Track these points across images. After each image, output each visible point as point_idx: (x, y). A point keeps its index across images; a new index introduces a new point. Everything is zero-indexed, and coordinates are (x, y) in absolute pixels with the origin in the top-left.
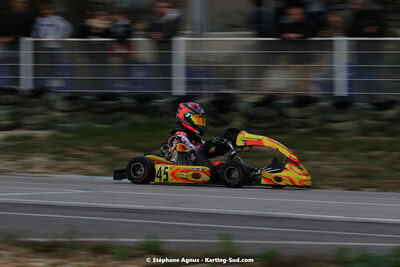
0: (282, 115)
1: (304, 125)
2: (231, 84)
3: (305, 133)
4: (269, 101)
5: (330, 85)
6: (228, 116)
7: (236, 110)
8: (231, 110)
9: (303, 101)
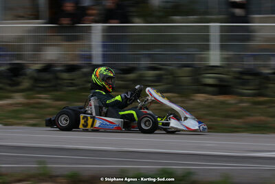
0: (57, 78)
1: (73, 85)
2: (19, 57)
3: (74, 91)
4: (48, 68)
5: (89, 57)
6: (20, 79)
7: (25, 75)
8: (22, 75)
9: (71, 69)
